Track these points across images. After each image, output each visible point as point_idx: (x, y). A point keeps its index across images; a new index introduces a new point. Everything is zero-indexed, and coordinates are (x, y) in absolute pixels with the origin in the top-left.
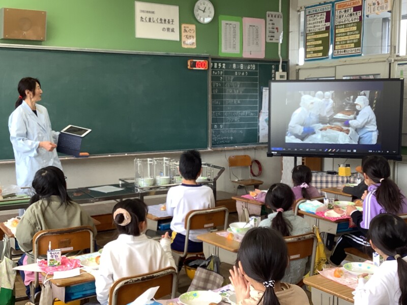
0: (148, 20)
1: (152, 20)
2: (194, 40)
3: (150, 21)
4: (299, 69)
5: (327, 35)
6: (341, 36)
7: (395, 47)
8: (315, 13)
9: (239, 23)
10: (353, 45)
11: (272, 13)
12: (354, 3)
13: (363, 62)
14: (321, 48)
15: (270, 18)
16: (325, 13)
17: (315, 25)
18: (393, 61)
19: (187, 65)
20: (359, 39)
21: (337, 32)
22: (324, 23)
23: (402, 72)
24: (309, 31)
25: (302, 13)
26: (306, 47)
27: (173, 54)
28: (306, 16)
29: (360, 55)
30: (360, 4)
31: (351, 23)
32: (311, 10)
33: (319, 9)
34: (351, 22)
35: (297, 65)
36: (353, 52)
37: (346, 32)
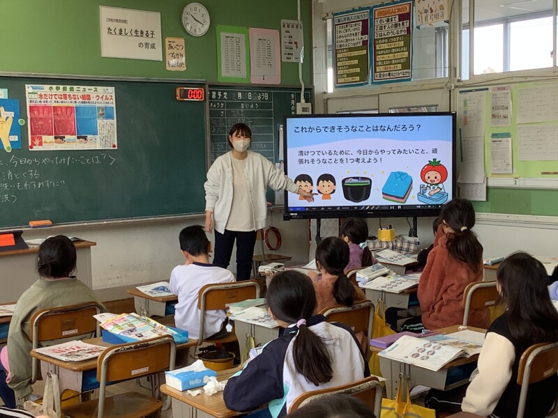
0: (118, 32)
1: (123, 32)
2: (183, 60)
3: (121, 34)
4: (328, 99)
5: (365, 52)
6: (383, 54)
7: (455, 69)
8: (347, 21)
9: (244, 35)
10: (400, 66)
11: (289, 21)
12: (399, 10)
13: (414, 89)
14: (358, 70)
15: (286, 28)
16: (361, 22)
17: (347, 38)
18: (453, 88)
19: (176, 96)
20: (408, 59)
21: (377, 48)
22: (360, 36)
23: (465, 102)
24: (340, 46)
25: (329, 22)
26: (336, 68)
27: (155, 79)
28: (334, 26)
29: (410, 80)
30: (407, 11)
31: (396, 37)
32: (342, 17)
33: (353, 16)
34: (396, 35)
35: (325, 93)
36: (401, 75)
37: (391, 49)
